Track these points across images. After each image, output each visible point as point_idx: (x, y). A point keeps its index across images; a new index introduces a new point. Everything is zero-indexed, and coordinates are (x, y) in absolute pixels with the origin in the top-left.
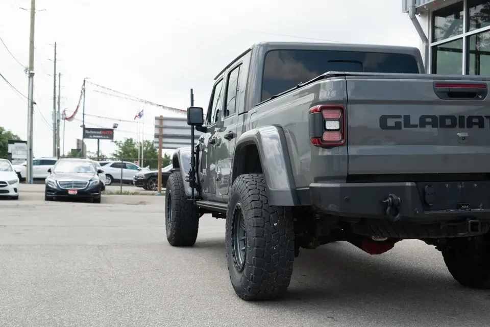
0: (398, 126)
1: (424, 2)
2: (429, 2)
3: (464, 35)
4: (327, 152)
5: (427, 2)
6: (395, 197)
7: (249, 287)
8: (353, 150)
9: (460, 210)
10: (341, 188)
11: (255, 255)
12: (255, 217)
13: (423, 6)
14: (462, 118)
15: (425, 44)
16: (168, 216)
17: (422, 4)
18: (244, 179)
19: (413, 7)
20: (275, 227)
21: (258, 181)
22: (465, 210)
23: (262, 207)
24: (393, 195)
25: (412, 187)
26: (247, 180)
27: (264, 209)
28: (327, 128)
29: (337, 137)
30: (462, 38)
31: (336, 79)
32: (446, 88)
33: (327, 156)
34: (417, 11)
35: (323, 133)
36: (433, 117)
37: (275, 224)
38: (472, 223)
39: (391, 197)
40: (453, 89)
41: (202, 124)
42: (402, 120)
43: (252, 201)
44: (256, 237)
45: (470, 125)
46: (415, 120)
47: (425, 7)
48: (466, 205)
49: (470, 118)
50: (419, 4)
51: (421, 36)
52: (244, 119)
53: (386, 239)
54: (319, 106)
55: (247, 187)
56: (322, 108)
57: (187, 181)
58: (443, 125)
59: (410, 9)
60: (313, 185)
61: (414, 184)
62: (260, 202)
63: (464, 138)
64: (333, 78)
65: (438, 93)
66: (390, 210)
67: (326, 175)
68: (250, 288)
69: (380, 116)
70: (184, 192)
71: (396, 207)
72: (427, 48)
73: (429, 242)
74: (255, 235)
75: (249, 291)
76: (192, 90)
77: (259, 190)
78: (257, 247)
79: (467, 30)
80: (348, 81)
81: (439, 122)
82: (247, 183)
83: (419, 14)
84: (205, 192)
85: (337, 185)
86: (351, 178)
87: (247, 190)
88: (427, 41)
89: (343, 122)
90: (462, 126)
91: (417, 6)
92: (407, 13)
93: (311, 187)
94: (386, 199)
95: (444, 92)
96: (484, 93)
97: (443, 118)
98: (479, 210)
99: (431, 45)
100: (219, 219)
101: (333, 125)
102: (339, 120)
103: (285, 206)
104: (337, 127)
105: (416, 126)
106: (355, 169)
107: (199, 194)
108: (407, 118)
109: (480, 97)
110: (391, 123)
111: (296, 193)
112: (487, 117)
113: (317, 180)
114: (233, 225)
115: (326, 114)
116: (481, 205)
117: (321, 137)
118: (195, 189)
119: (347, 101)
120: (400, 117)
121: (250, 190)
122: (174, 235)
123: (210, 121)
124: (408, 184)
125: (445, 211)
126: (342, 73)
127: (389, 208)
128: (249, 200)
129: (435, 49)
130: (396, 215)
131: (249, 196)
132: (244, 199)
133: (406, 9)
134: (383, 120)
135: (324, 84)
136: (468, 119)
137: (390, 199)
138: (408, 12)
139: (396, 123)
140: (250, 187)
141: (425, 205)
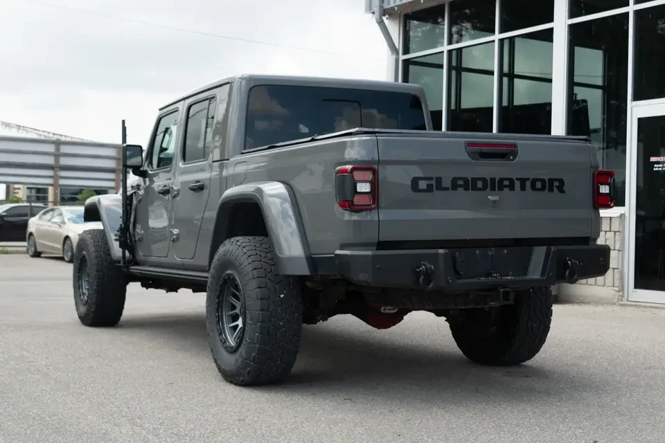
0: (429, 189)
1: (395, 2)
2: (402, 3)
3: (445, 48)
4: (355, 217)
5: (398, 3)
6: (428, 266)
7: (248, 369)
8: (384, 215)
9: (490, 278)
10: (373, 256)
11: (259, 332)
12: (259, 287)
13: (394, 7)
14: (493, 180)
15: (394, 57)
16: (77, 287)
17: (392, 5)
18: (239, 243)
19: (381, 7)
20: (281, 299)
21: (257, 245)
22: (496, 277)
23: (266, 276)
24: (426, 263)
25: (445, 254)
26: (244, 245)
27: (269, 279)
28: (359, 190)
29: (367, 200)
30: (443, 52)
31: (365, 138)
32: (477, 149)
33: (354, 221)
34: (384, 12)
35: (354, 197)
36: (466, 180)
37: (282, 296)
38: (504, 292)
39: (424, 265)
40: (485, 149)
41: (141, 166)
42: (433, 182)
43: (254, 269)
44: (261, 310)
45: (501, 188)
46: (447, 183)
47: (396, 8)
48: (496, 273)
49: (501, 180)
50: (389, 4)
51: (389, 45)
52: (222, 167)
53: (396, 311)
54: (349, 167)
55: (245, 253)
56: (353, 169)
57: (116, 240)
58: (475, 188)
59: (376, 9)
60: (338, 252)
61: (447, 251)
62: (262, 270)
63: (495, 202)
64: (364, 135)
65: (471, 154)
66: (423, 280)
67: (355, 242)
68: (249, 371)
69: (412, 178)
70: (109, 254)
71: (429, 276)
72: (397, 60)
73: (438, 314)
74: (259, 309)
75: (248, 374)
76: (123, 122)
77: (260, 256)
78: (262, 322)
79: (450, 43)
80: (381, 140)
81: (470, 184)
82: (244, 247)
83: (387, 16)
84: (141, 254)
85: (369, 253)
86: (382, 245)
87: (246, 256)
88: (397, 53)
89: (375, 184)
90: (493, 189)
91: (386, 6)
92: (372, 15)
93: (336, 255)
94: (419, 267)
95: (475, 153)
96: (515, 154)
97: (475, 180)
98: (509, 278)
99: (402, 57)
100: (150, 289)
101: (364, 187)
102: (370, 182)
103: (292, 276)
104: (368, 190)
105: (447, 189)
106: (386, 236)
107: (133, 256)
108: (439, 180)
109: (511, 158)
110: (423, 185)
111: (312, 261)
112: (517, 179)
113: (343, 247)
114: (218, 297)
115: (357, 175)
116: (511, 273)
117: (352, 201)
118: (127, 252)
119: (379, 162)
120: (431, 179)
121: (249, 256)
122: (93, 312)
123: (151, 163)
124: (441, 251)
125: (475, 280)
126: (371, 130)
127: (422, 277)
128: (249, 268)
129: (407, 63)
130: (429, 284)
131: (249, 264)
132: (242, 267)
133: (370, 9)
134: (415, 181)
135: (352, 142)
136: (499, 181)
137: (424, 267)
138: (373, 13)
139: (428, 185)
140: (249, 253)
141: (457, 274)
